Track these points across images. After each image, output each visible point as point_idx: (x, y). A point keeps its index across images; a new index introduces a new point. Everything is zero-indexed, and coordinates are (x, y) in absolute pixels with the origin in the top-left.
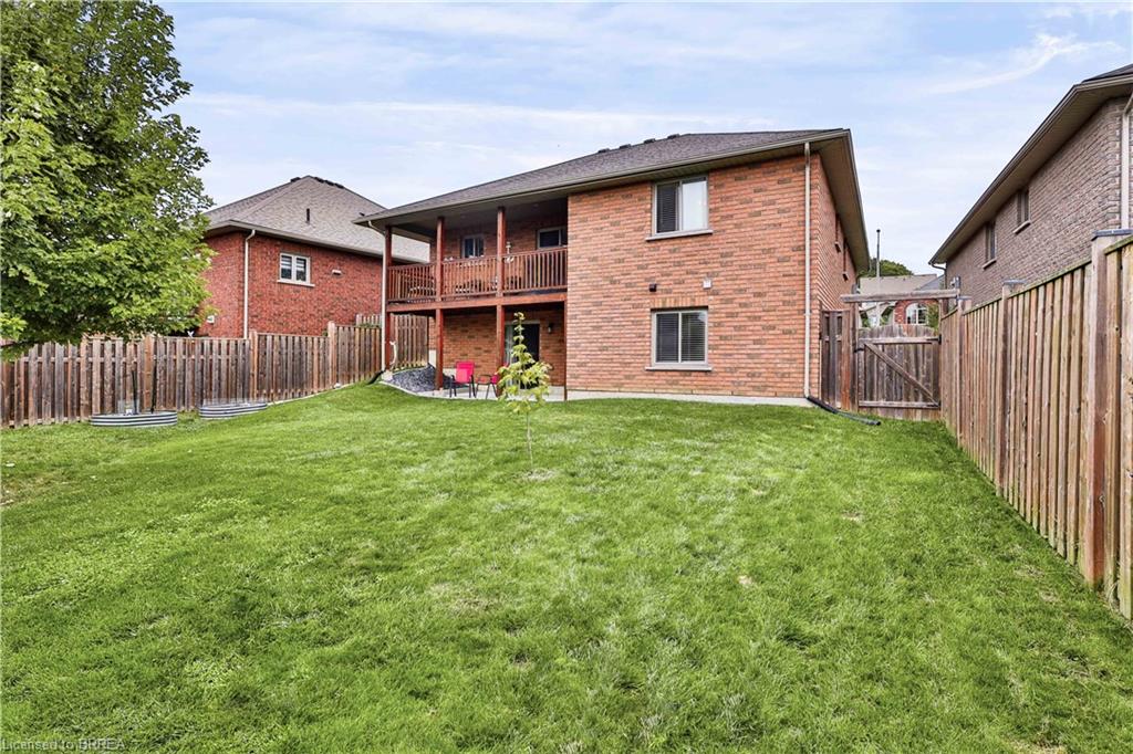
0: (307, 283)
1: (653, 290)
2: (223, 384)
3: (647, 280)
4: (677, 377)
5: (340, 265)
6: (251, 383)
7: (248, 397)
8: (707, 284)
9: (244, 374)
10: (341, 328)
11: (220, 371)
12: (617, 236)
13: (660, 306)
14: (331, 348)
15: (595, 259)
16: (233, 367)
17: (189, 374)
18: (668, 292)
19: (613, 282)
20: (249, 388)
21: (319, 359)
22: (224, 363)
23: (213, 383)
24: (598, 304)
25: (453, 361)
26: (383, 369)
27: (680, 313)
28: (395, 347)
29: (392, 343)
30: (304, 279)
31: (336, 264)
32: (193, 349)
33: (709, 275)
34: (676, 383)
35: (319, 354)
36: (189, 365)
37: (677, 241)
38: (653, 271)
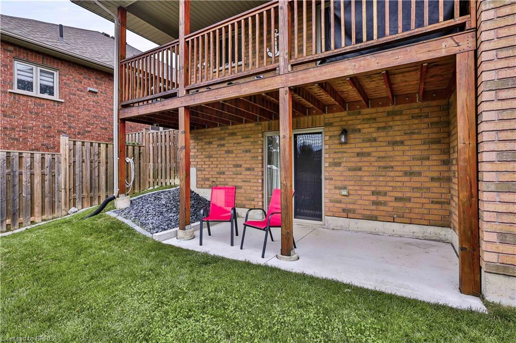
0: (56, 97)
5: (96, 83)
10: (79, 144)
14: (64, 166)
21: (43, 181)
25: (208, 179)
26: (115, 194)
28: (132, 166)
29: (128, 160)
30: (52, 94)
31: (92, 82)
35: (43, 175)
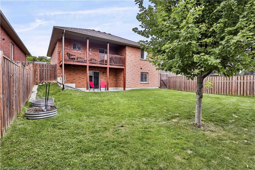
1: (141, 69)
3: (140, 67)
4: (144, 84)
8: (148, 69)
12: (135, 57)
13: (142, 72)
15: (131, 61)
18: (143, 69)
19: (135, 66)
24: (132, 70)
27: (144, 73)
33: (149, 68)
34: (144, 85)
37: (144, 61)
38: (141, 65)
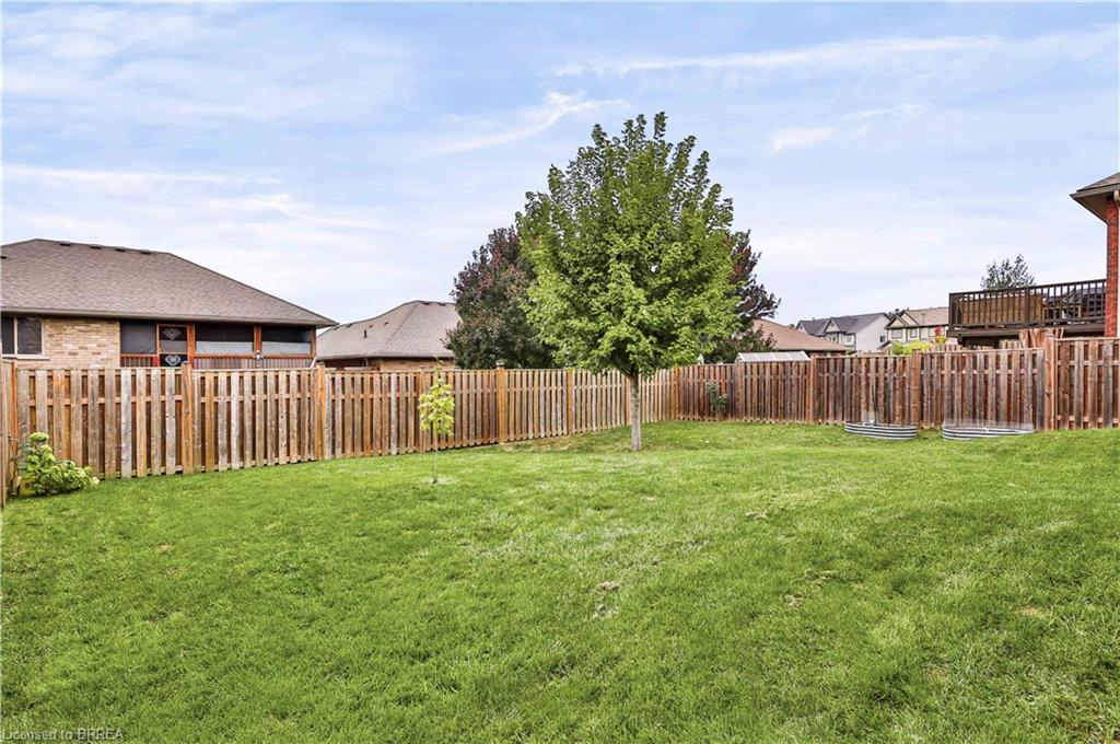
2: (1003, 403)
6: (1046, 405)
7: (1042, 425)
9: (1034, 391)
11: (997, 387)
16: (1018, 384)
17: (958, 390)
20: (1043, 410)
22: (1003, 380)
23: (989, 400)
32: (964, 364)
36: (957, 382)
